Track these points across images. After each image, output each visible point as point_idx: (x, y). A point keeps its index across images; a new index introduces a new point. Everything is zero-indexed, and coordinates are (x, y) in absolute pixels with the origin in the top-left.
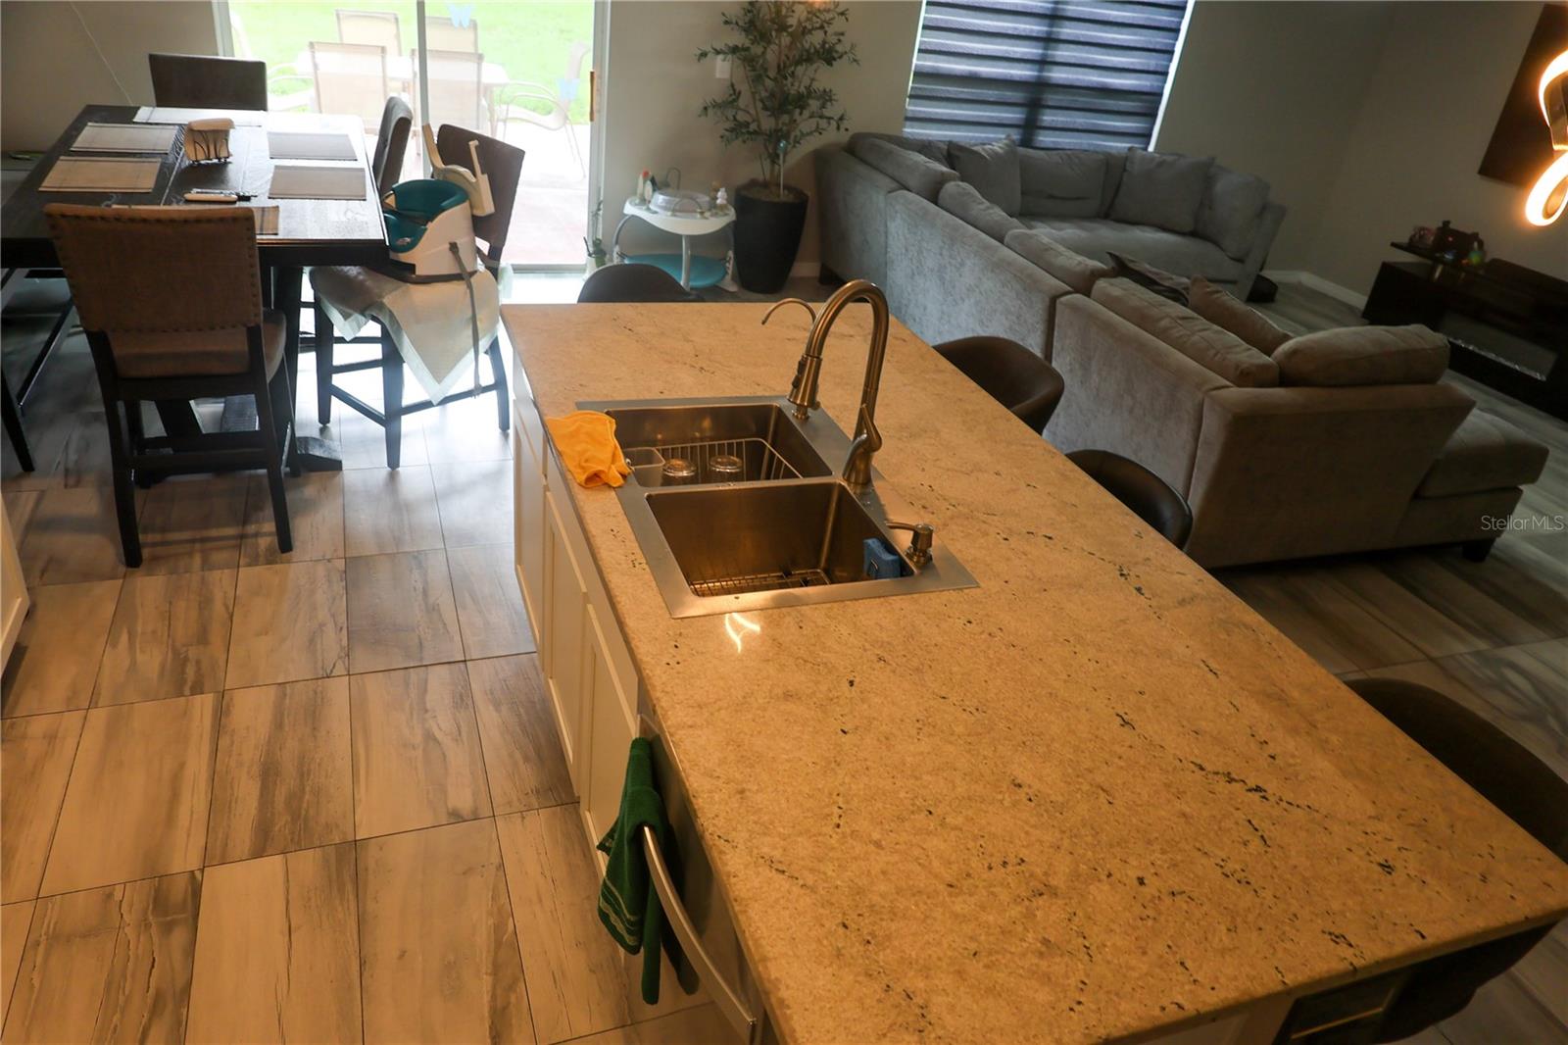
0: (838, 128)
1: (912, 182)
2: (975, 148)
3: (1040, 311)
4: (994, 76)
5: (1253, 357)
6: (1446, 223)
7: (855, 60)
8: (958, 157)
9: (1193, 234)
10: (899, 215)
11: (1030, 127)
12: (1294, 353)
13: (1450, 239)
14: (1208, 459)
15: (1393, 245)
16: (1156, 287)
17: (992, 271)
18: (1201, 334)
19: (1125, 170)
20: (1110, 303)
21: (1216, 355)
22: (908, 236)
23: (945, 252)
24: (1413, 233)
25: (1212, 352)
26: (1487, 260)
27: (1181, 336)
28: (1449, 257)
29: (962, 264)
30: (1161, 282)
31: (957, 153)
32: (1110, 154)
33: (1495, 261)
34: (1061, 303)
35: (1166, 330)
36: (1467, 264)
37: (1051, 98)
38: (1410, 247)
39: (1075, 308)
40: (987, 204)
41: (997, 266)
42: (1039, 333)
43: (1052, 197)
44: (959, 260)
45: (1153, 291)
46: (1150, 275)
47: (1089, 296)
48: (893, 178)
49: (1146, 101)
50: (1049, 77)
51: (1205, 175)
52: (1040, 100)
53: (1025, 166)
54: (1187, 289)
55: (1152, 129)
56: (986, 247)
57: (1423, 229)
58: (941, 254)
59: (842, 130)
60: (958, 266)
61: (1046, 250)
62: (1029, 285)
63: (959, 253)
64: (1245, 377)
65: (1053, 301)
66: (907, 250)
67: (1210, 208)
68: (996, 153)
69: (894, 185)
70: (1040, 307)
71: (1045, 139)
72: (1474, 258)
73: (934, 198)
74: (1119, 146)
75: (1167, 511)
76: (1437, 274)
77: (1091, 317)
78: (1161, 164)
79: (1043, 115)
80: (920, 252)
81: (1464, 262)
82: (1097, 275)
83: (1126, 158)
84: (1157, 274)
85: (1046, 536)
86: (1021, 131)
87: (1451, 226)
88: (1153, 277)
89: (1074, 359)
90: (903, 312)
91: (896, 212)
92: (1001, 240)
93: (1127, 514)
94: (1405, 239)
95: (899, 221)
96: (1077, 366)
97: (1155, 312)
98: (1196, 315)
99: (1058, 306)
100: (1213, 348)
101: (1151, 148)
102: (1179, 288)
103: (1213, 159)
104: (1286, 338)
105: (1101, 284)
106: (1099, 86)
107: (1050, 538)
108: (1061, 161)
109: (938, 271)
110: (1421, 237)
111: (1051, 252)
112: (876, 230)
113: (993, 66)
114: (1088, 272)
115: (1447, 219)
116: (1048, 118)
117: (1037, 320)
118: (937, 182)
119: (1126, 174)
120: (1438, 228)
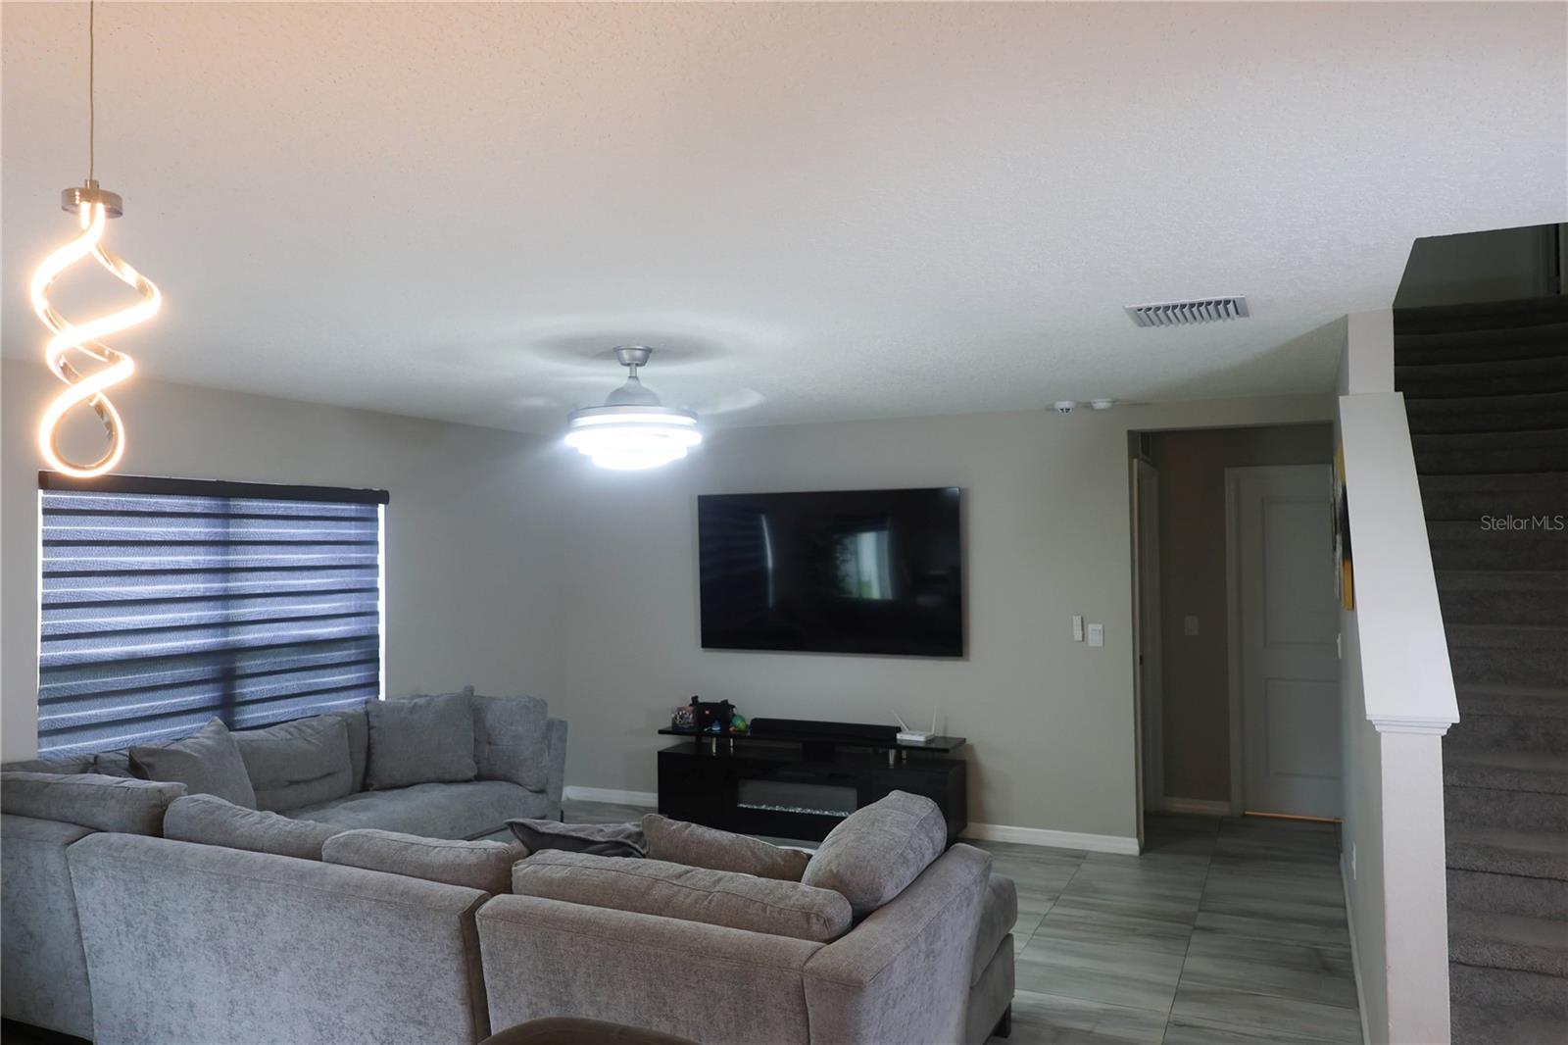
1: (101, 819)
2: (173, 747)
4: (153, 654)
6: (695, 699)
8: (149, 765)
9: (479, 778)
10: (94, 873)
11: (227, 707)
13: (707, 712)
15: (661, 732)
16: (591, 848)
17: (329, 907)
18: (717, 888)
19: (370, 728)
20: (550, 889)
22: (127, 901)
23: (216, 905)
24: (673, 715)
26: (749, 723)
27: (696, 902)
28: (716, 729)
29: (260, 915)
30: (592, 838)
32: (343, 713)
33: (755, 721)
34: (482, 915)
35: (670, 902)
36: (735, 730)
37: (246, 666)
38: (676, 730)
39: (515, 918)
41: (338, 897)
42: (452, 973)
43: (292, 783)
44: (252, 909)
46: (574, 834)
47: (512, 893)
48: (64, 820)
49: (359, 647)
50: (239, 641)
51: (470, 709)
52: (234, 669)
53: (249, 754)
55: (377, 676)
56: (302, 876)
57: (680, 709)
58: (210, 911)
60: (251, 919)
61: (406, 848)
62: (413, 909)
63: (248, 898)
65: (468, 918)
66: (129, 924)
68: (208, 748)
69: (71, 831)
70: (443, 937)
71: (252, 715)
72: (739, 724)
73: (155, 827)
76: (714, 751)
78: (413, 710)
79: (242, 687)
80: (161, 920)
81: (731, 729)
82: (505, 861)
83: (367, 714)
84: (583, 830)
86: (219, 712)
87: (700, 700)
88: (581, 835)
90: (141, 1026)
91: (89, 871)
94: (668, 724)
99: (482, 924)
101: (382, 697)
102: (620, 839)
103: (471, 689)
105: (523, 869)
106: (305, 640)
108: (289, 736)
109: (210, 938)
110: (681, 718)
111: (415, 847)
112: (50, 910)
113: (162, 641)
114: (493, 859)
115: (694, 695)
116: (249, 689)
117: (440, 956)
118: (155, 806)
119: (372, 731)
120: (691, 705)
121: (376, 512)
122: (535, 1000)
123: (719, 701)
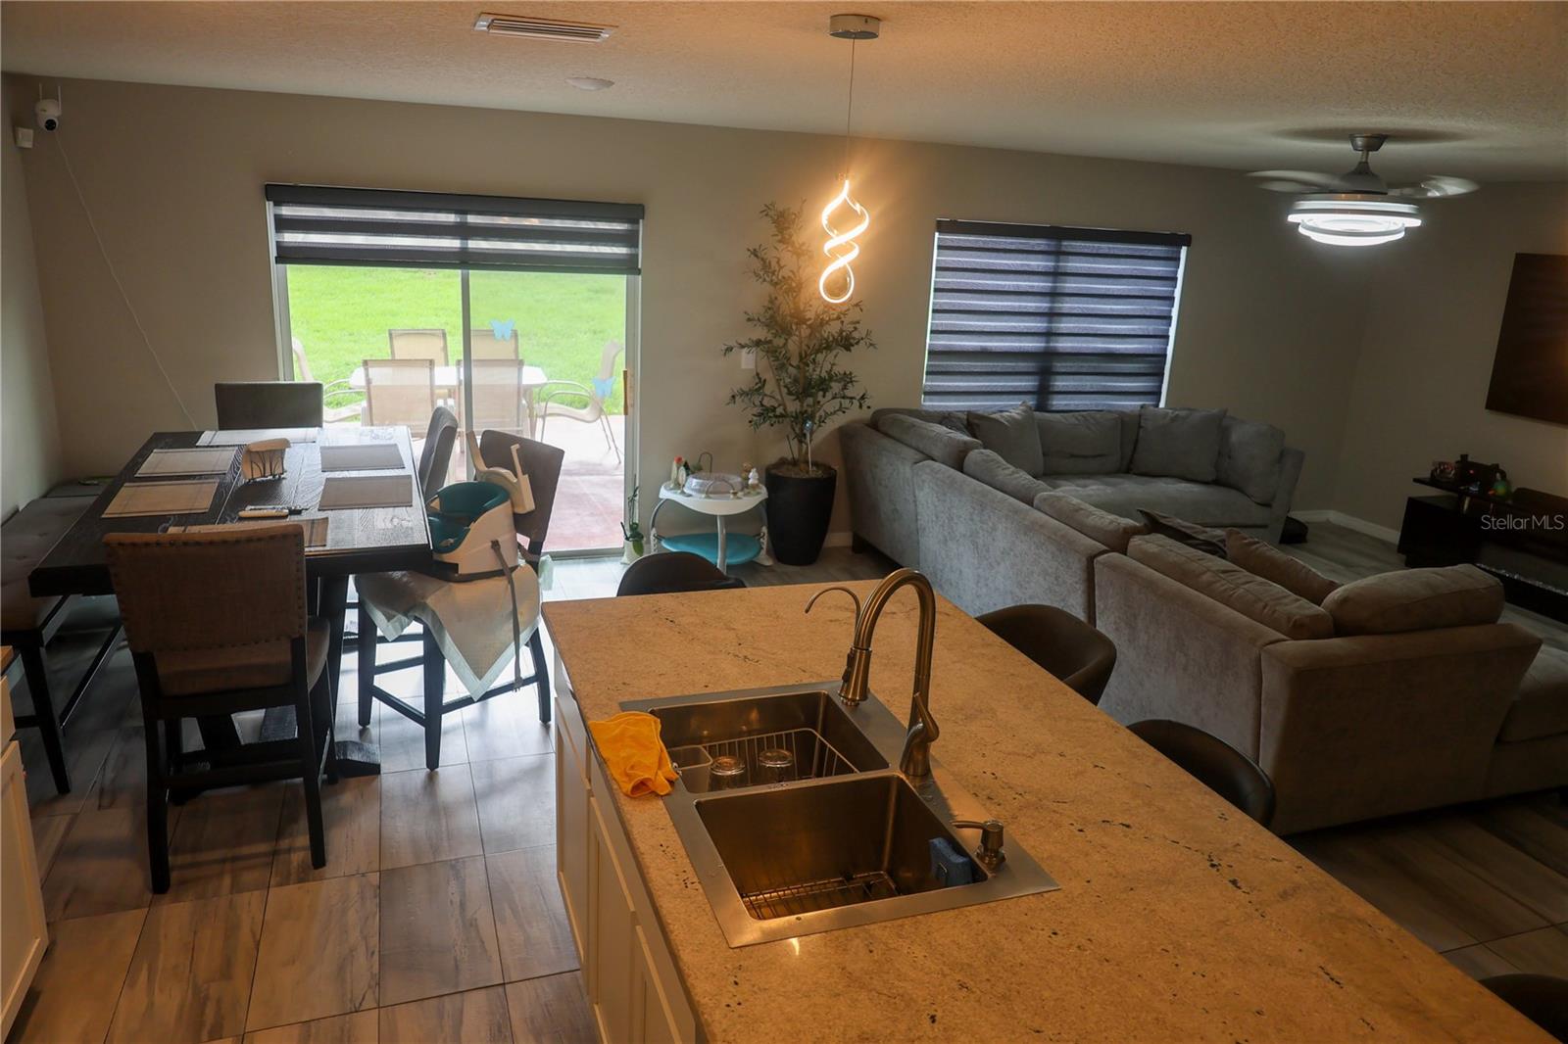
0: (861, 406)
1: (936, 453)
2: (994, 416)
3: (1079, 572)
4: (1004, 350)
5: (1305, 608)
6: (1464, 457)
7: (871, 345)
8: (978, 425)
9: (1217, 482)
10: (926, 485)
11: (1043, 393)
12: (1344, 601)
13: (1472, 472)
14: (1274, 718)
15: (1416, 480)
16: (1190, 542)
17: (1025, 534)
18: (1246, 586)
19: (1140, 427)
20: (1147, 559)
21: (1265, 608)
22: (937, 504)
23: (975, 517)
24: (1433, 468)
25: (1261, 605)
26: (1513, 489)
27: (1226, 590)
28: (1474, 489)
29: (994, 529)
30: (1194, 535)
31: (976, 421)
32: (1122, 412)
33: (1522, 492)
34: (1099, 562)
35: (1210, 584)
36: (1494, 494)
37: (1059, 366)
38: (1433, 481)
39: (1113, 567)
40: (1012, 469)
41: (1031, 528)
42: (1080, 592)
43: (1073, 456)
44: (990, 524)
45: (1188, 545)
46: (1183, 530)
47: (1126, 555)
48: (917, 449)
49: (1150, 362)
50: (1055, 347)
51: (1219, 426)
52: (1050, 367)
53: (1044, 429)
54: (1223, 541)
55: (1160, 387)
56: (1016, 512)
57: (1440, 464)
58: (972, 520)
59: (865, 407)
60: (990, 530)
61: (1077, 511)
62: (1064, 546)
63: (989, 517)
64: (1299, 629)
65: (1091, 560)
66: (937, 518)
67: (1230, 457)
68: (1014, 419)
69: (919, 456)
70: (1078, 566)
71: (1058, 402)
72: (1500, 489)
73: (959, 464)
74: (1131, 404)
75: (1247, 786)
76: (1466, 506)
77: (1132, 575)
78: (1174, 419)
79: (1055, 381)
80: (951, 519)
81: (1491, 493)
82: (1129, 533)
83: (1140, 416)
84: (1190, 528)
85: (1123, 825)
86: (1035, 397)
87: (1470, 459)
88: (1188, 531)
89: (1119, 618)
90: (939, 576)
91: (923, 481)
92: (1030, 503)
93: (1206, 793)
94: (1427, 475)
95: (927, 490)
96: (1123, 624)
97: (1195, 566)
98: (1236, 568)
99: (1097, 567)
100: (1260, 600)
101: (1162, 405)
102: (1214, 541)
103: (1225, 412)
104: (1333, 586)
105: (1136, 541)
106: (1104, 352)
107: (1128, 826)
108: (1077, 422)
109: (971, 536)
110: (1442, 471)
111: (1082, 512)
112: (905, 499)
113: (1002, 341)
114: (1121, 530)
115: (1464, 453)
116: (1060, 383)
117: (1076, 580)
118: (961, 451)
119: (1141, 430)
120: (1457, 462)
121: (1180, 252)
122: (1118, 621)
123: (1489, 464)
